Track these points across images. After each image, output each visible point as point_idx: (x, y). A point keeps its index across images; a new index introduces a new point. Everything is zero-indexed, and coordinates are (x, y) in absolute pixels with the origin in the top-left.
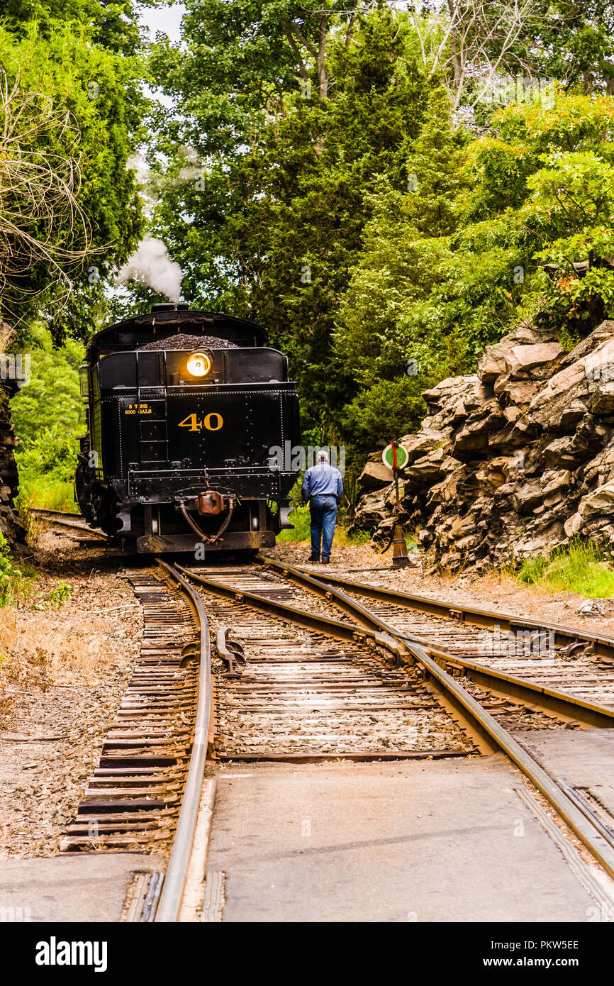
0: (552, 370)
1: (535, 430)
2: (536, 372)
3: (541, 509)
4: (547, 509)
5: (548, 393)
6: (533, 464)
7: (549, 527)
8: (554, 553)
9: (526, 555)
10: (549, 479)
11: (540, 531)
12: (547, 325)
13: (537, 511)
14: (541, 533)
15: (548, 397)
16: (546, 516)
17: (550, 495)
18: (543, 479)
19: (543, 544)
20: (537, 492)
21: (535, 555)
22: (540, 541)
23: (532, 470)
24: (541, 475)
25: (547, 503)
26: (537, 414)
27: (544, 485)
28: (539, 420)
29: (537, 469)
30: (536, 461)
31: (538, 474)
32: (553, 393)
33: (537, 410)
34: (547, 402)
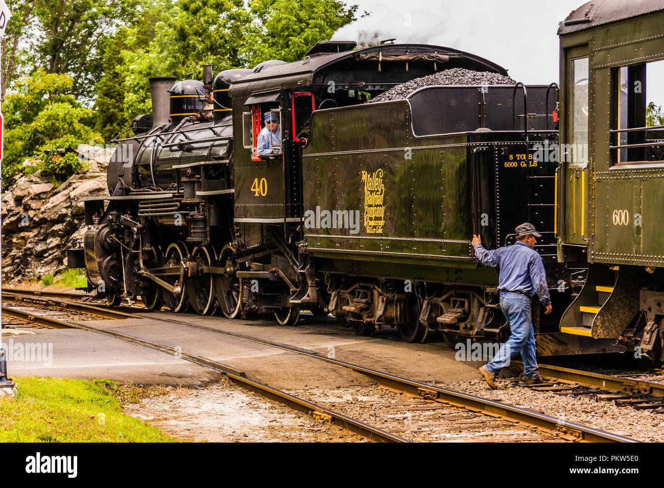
0: (50, 195)
1: (44, 221)
2: (42, 196)
3: (47, 254)
4: (50, 255)
5: (49, 205)
6: (42, 235)
7: (52, 262)
8: (56, 273)
9: (41, 274)
10: (51, 242)
11: (47, 264)
12: (46, 176)
13: (45, 255)
14: (48, 264)
15: (50, 207)
16: (50, 257)
17: (52, 248)
18: (48, 241)
19: (49, 269)
20: (44, 247)
21: (46, 274)
22: (48, 268)
23: (42, 238)
24: (46, 240)
25: (50, 252)
26: (45, 214)
27: (49, 244)
28: (46, 217)
29: (44, 238)
30: (44, 234)
31: (45, 239)
32: (52, 205)
33: (45, 212)
34: (49, 209)
